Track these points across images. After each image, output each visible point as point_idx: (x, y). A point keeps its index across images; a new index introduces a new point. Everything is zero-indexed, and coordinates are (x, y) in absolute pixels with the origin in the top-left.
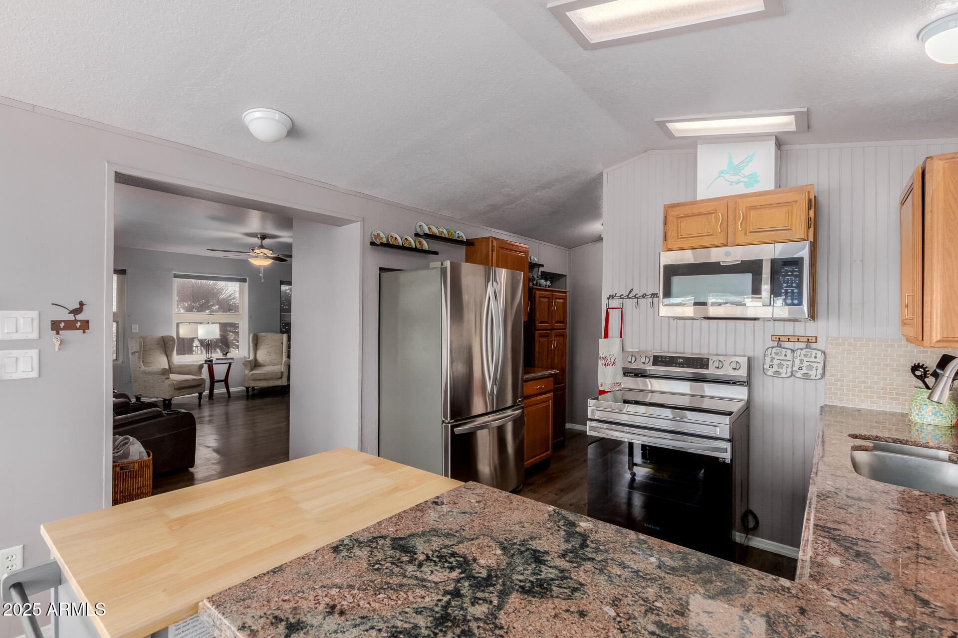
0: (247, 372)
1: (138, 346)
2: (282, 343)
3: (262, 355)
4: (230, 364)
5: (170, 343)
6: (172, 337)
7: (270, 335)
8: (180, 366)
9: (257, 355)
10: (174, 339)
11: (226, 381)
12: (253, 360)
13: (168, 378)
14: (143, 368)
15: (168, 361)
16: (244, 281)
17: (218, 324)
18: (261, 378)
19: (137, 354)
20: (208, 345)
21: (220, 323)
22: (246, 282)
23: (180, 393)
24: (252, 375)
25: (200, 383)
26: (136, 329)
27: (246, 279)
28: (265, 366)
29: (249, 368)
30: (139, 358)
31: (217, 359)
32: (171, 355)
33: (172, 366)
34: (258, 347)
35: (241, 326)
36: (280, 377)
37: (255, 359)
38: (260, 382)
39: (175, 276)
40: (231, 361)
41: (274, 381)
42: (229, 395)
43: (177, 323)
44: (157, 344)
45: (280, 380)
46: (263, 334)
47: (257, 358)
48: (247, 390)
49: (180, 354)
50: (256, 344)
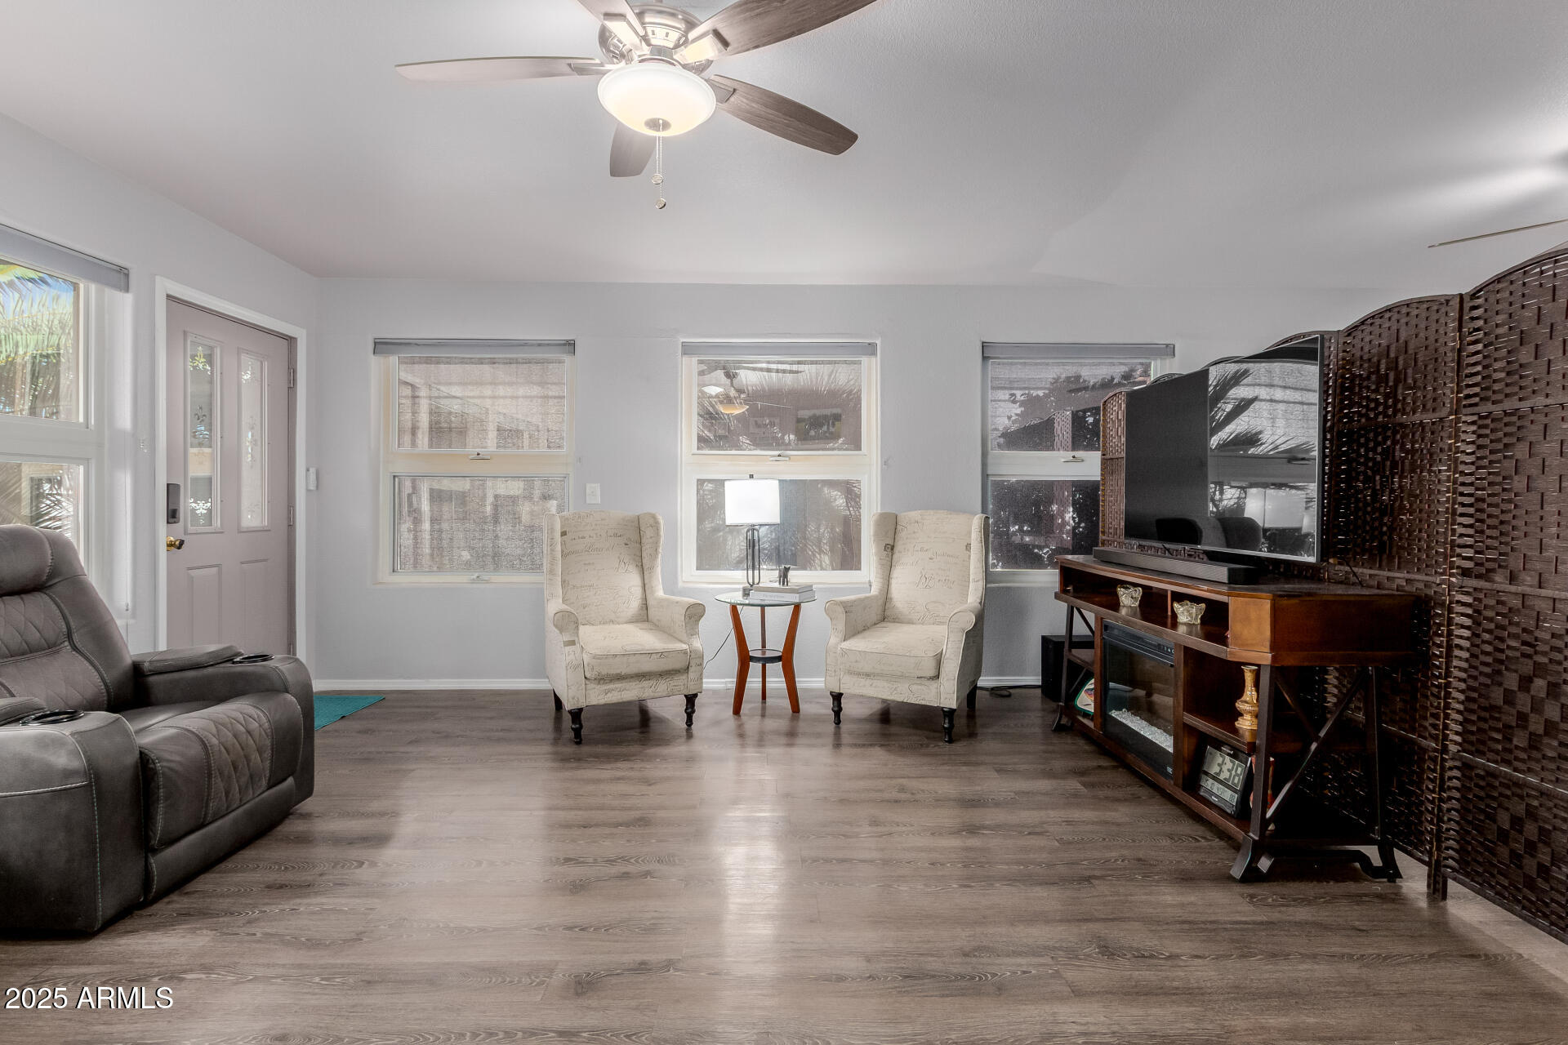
0: (833, 640)
2: (968, 547)
3: (906, 586)
4: (797, 607)
5: (649, 532)
6: (654, 516)
7: (930, 516)
9: (893, 582)
11: (786, 658)
12: (876, 597)
13: (572, 643)
15: (644, 585)
16: (871, 349)
17: (778, 483)
20: (752, 544)
22: (873, 353)
23: (606, 691)
24: (844, 652)
26: (595, 494)
27: (876, 345)
28: (911, 622)
29: (841, 626)
32: (652, 568)
33: (650, 602)
34: (895, 556)
35: (865, 491)
36: (932, 673)
37: (886, 597)
38: (869, 682)
39: (688, 349)
40: (795, 598)
41: (914, 687)
42: (796, 708)
43: (698, 480)
44: (615, 535)
45: (934, 685)
46: (915, 515)
47: (893, 596)
48: (836, 703)
49: (707, 567)
50: (891, 548)
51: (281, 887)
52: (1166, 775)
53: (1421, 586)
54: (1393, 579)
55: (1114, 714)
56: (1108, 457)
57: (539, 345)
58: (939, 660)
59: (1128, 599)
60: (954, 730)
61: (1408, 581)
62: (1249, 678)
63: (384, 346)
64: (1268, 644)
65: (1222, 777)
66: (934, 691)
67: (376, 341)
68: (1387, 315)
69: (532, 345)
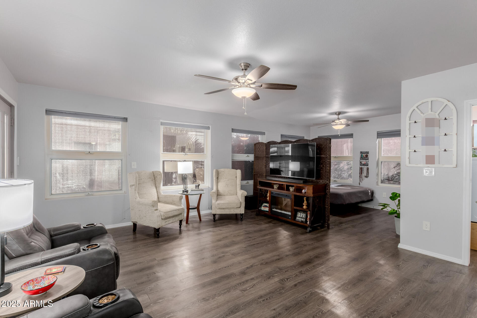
1: (135, 180)
2: (236, 177)
3: (222, 187)
4: (201, 195)
5: (158, 177)
6: (160, 172)
7: (226, 170)
8: (166, 196)
9: (219, 187)
10: (161, 174)
11: (198, 208)
12: (216, 191)
13: (157, 210)
14: (138, 199)
15: (157, 193)
16: (208, 128)
17: (192, 162)
18: (224, 207)
19: (134, 187)
20: (184, 178)
21: (192, 161)
22: (209, 129)
23: (166, 222)
24: (218, 204)
25: (181, 212)
26: (134, 165)
27: (209, 127)
28: (224, 195)
29: (214, 198)
30: (135, 190)
31: (192, 190)
32: (159, 187)
33: (160, 196)
34: (219, 180)
35: (205, 164)
36: (239, 206)
38: (224, 210)
39: (162, 124)
40: (201, 192)
41: (235, 210)
42: (200, 220)
43: (163, 161)
44: (149, 178)
45: (239, 209)
46: (222, 170)
47: (219, 190)
48: (214, 217)
49: (165, 185)
50: (218, 178)
51: (142, 283)
52: (290, 219)
53: (324, 182)
54: (320, 182)
55: (273, 210)
56: (256, 156)
57: (115, 118)
58: (241, 203)
59: (275, 187)
60: (243, 218)
61: (322, 182)
62: (305, 199)
63: (49, 112)
64: (312, 193)
65: (301, 217)
66: (239, 210)
67: (47, 110)
68: (318, 139)
69: (112, 118)
